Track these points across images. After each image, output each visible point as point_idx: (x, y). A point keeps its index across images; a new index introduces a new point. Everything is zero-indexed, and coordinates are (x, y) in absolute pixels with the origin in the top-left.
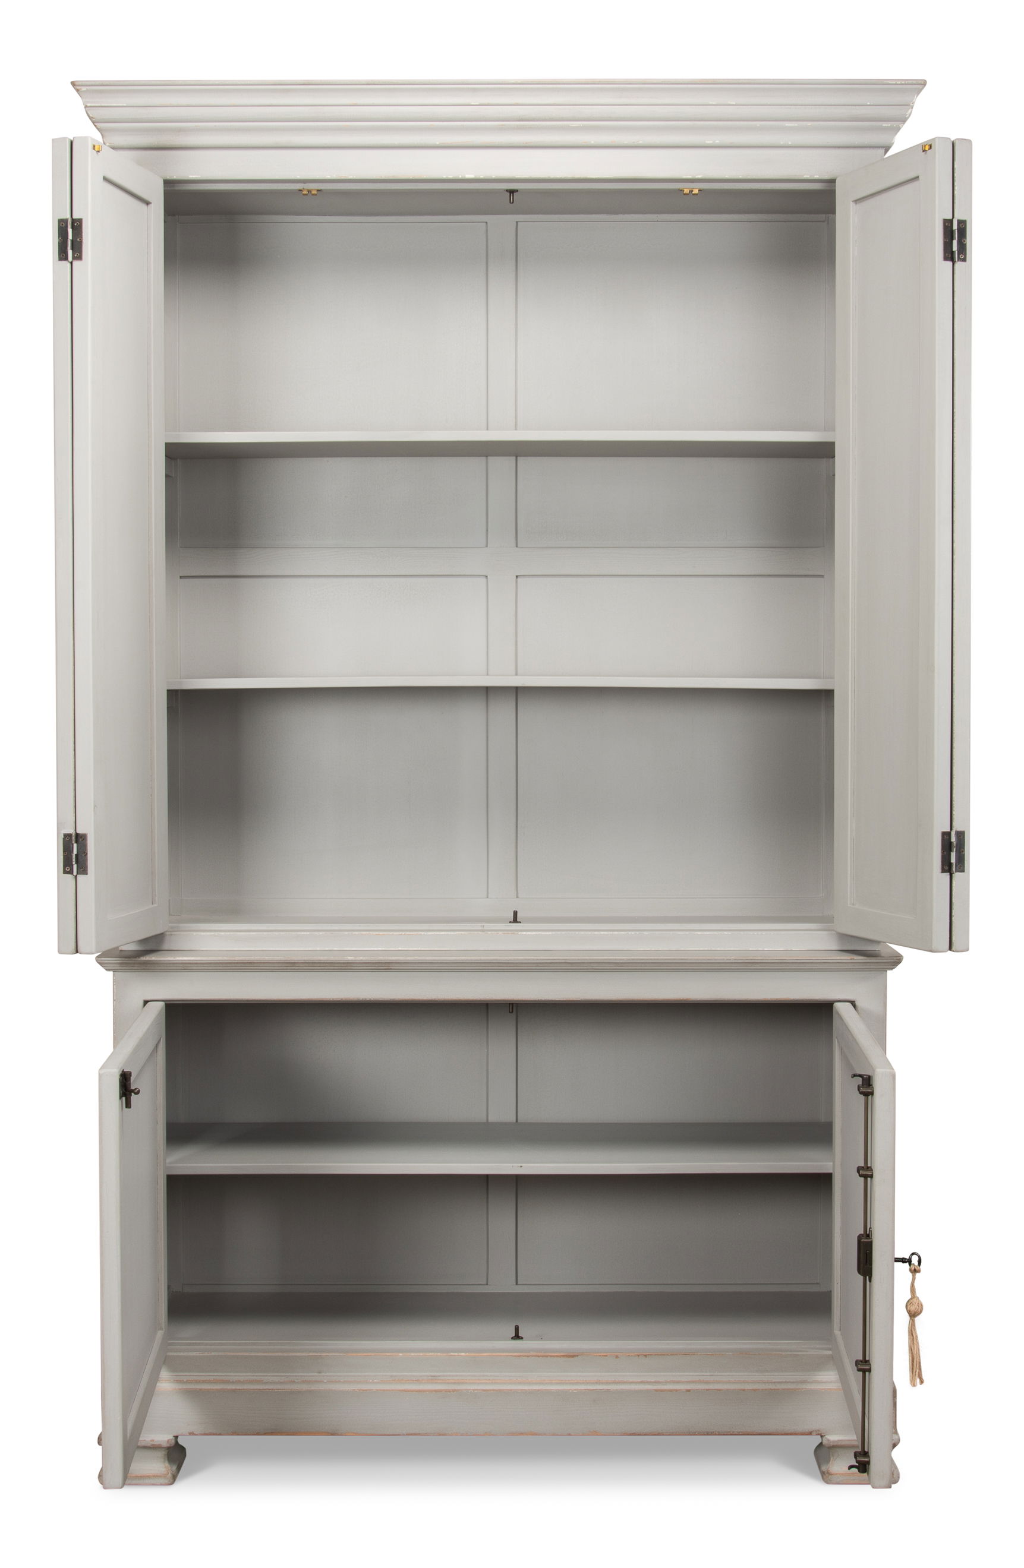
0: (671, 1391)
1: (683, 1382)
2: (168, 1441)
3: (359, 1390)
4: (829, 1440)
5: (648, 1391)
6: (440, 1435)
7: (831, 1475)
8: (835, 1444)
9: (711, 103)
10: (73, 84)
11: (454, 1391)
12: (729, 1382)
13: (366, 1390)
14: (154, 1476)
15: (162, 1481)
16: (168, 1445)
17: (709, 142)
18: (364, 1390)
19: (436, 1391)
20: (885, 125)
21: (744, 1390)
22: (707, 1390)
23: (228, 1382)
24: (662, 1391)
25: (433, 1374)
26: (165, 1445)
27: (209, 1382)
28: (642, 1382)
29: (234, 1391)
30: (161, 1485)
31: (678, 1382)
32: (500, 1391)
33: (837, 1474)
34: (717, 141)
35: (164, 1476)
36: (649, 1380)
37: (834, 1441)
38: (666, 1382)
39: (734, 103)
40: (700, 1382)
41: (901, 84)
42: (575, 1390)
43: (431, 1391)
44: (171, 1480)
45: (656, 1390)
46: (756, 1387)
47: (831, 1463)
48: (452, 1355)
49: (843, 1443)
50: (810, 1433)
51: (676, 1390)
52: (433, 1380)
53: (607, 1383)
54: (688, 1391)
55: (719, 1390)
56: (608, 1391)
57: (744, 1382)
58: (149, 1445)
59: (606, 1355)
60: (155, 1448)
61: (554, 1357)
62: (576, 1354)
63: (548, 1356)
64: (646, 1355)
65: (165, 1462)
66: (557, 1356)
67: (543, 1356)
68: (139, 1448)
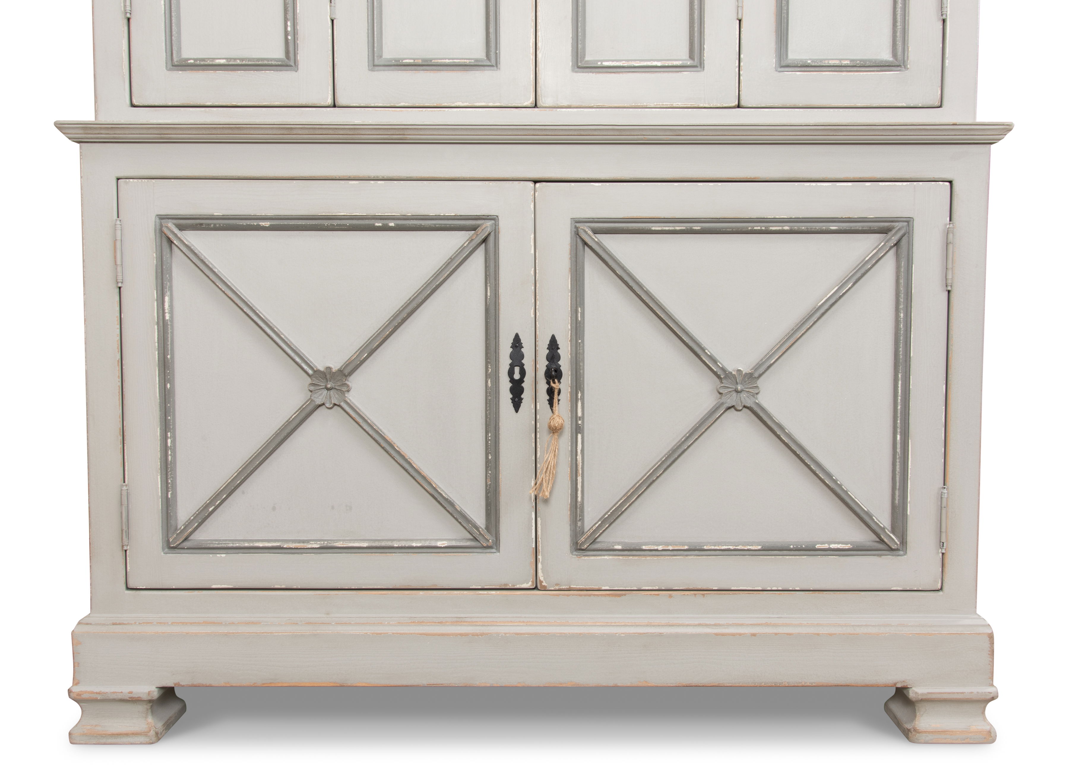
0: (733, 635)
1: (748, 625)
2: (149, 693)
3: (372, 634)
4: (916, 693)
5: (707, 635)
7: (919, 733)
8: (924, 697)
11: (482, 634)
12: (800, 625)
13: (381, 634)
14: (133, 734)
15: (142, 739)
16: (149, 698)
18: (377, 634)
19: (461, 635)
21: (818, 634)
22: (776, 634)
23: (220, 624)
24: (723, 635)
25: (459, 615)
26: (145, 697)
27: (198, 624)
28: (699, 625)
29: (226, 635)
30: (141, 744)
31: (742, 625)
32: (536, 634)
33: (925, 732)
35: (145, 734)
36: (708, 623)
37: (923, 694)
38: (729, 625)
40: (767, 625)
42: (623, 634)
43: (456, 635)
44: (154, 739)
45: (717, 634)
46: (833, 630)
47: (917, 719)
48: (480, 594)
49: (934, 696)
51: (740, 634)
52: (458, 622)
53: (659, 626)
54: (754, 635)
55: (790, 634)
56: (661, 635)
57: (818, 625)
58: (127, 698)
59: (658, 595)
60: (134, 700)
61: (597, 595)
62: (624, 592)
63: (590, 595)
64: (703, 595)
65: (146, 717)
66: (602, 595)
67: (585, 595)
68: (114, 700)
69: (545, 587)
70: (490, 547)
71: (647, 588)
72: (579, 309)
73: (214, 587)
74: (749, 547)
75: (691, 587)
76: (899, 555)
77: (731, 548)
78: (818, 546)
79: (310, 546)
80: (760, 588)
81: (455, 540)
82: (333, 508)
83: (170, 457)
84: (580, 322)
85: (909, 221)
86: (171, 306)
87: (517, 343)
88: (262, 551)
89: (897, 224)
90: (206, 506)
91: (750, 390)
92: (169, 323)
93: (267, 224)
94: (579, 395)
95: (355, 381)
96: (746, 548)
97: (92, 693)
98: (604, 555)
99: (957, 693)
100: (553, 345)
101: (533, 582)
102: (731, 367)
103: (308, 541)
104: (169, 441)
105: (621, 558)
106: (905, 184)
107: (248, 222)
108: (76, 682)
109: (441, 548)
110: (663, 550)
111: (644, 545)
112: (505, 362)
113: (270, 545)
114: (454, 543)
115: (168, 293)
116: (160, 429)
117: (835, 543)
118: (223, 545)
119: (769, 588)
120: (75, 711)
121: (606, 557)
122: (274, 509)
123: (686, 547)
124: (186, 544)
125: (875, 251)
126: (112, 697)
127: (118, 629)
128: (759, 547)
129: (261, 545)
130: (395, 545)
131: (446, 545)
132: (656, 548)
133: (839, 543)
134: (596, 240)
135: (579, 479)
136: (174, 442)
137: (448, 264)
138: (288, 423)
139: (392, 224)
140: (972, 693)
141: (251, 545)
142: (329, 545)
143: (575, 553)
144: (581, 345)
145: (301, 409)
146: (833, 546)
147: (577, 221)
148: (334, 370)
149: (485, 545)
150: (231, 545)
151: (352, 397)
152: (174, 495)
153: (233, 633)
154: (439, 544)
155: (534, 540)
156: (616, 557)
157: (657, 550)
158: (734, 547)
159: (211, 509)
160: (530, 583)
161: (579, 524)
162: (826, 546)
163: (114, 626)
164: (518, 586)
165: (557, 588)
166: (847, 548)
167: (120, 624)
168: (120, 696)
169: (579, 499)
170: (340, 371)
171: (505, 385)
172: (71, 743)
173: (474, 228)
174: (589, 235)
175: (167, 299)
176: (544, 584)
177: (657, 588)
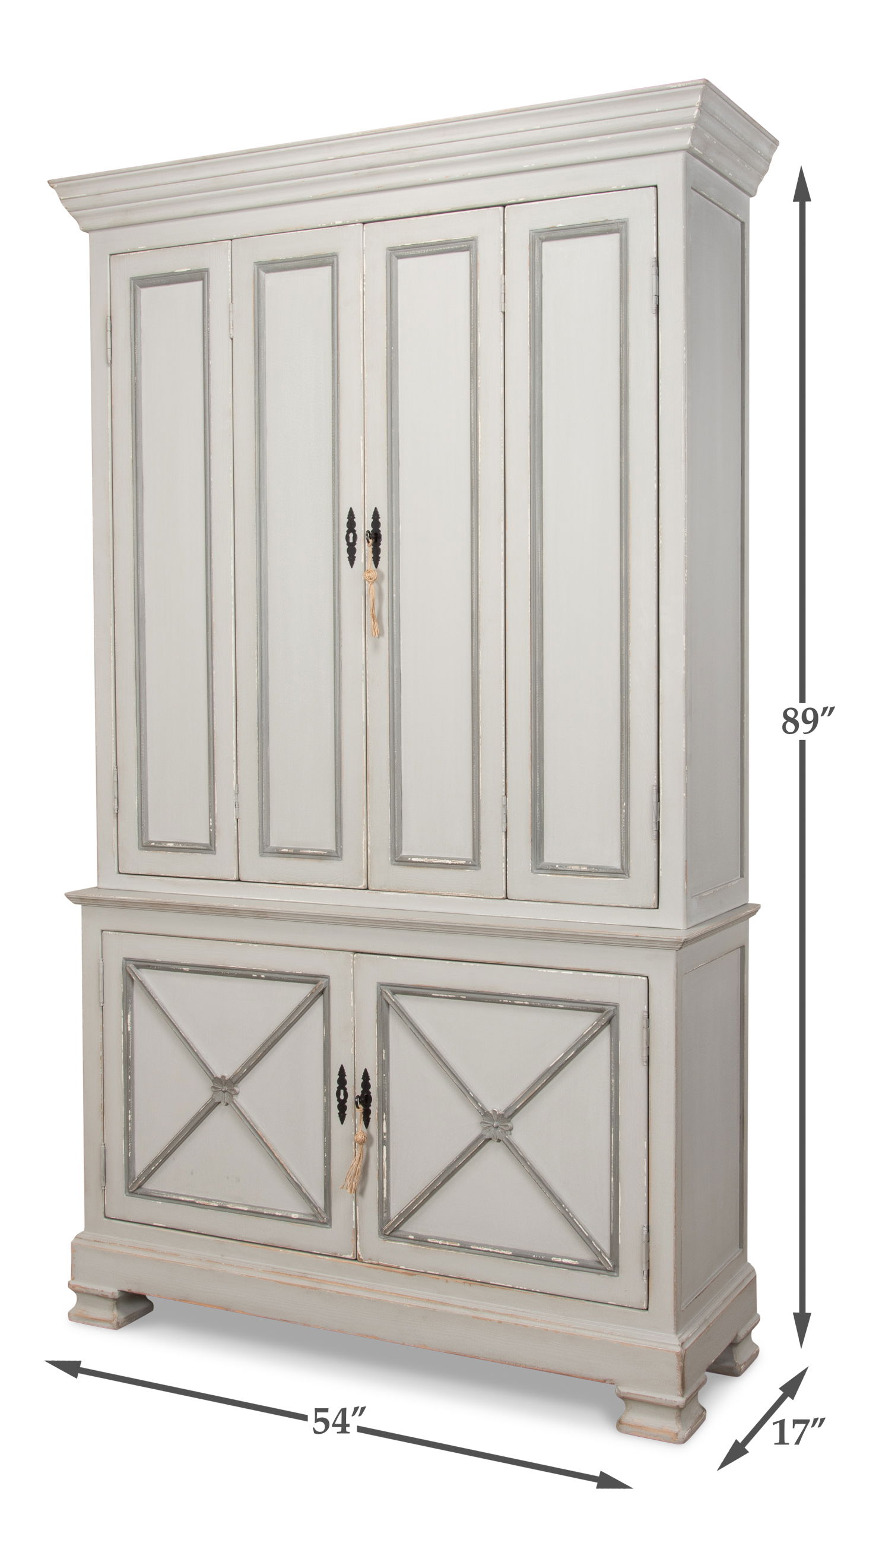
0: (486, 1319)
2: (113, 1293)
3: (246, 1275)
4: (620, 1391)
6: (305, 1325)
8: (626, 1396)
9: (519, 130)
10: (49, 182)
11: (316, 1288)
12: (536, 1321)
13: (251, 1276)
14: (103, 1320)
15: (108, 1325)
16: (113, 1297)
17: (526, 166)
18: (249, 1276)
19: (303, 1286)
20: (677, 128)
21: (547, 1330)
22: (517, 1324)
23: (155, 1252)
24: (479, 1318)
25: (304, 1271)
26: (110, 1296)
27: (143, 1249)
28: (464, 1307)
29: (158, 1260)
30: (108, 1328)
31: (492, 1312)
32: (351, 1295)
33: (627, 1424)
34: (533, 165)
35: (110, 1322)
36: (471, 1307)
37: (624, 1393)
38: (483, 1311)
39: (539, 127)
40: (512, 1316)
41: (682, 87)
42: (410, 1304)
43: (298, 1286)
44: (115, 1327)
45: (474, 1317)
46: (559, 1328)
48: (319, 1258)
49: (632, 1396)
50: (605, 1381)
51: (490, 1320)
52: (302, 1276)
53: (435, 1302)
54: (500, 1322)
56: (434, 1310)
58: (100, 1294)
59: (438, 1279)
60: (105, 1297)
61: (397, 1272)
62: (415, 1273)
63: (391, 1271)
64: (470, 1284)
65: (113, 1310)
66: (399, 1273)
67: (388, 1271)
68: (93, 1295)
69: (362, 1260)
70: (324, 1223)
71: (431, 1272)
72: (384, 1051)
73: (154, 1224)
74: (503, 1252)
75: (462, 1277)
76: (613, 1276)
77: (490, 1250)
78: (553, 1259)
79: (212, 1204)
80: (511, 1286)
81: (304, 1214)
82: (228, 1178)
83: (130, 1128)
84: (384, 1061)
85: (616, 1006)
86: (132, 1021)
87: (342, 1072)
88: (183, 1203)
89: (606, 1007)
90: (150, 1166)
91: (503, 1128)
92: (130, 1033)
93: (187, 969)
94: (384, 1116)
95: (242, 1087)
96: (501, 1252)
97: (81, 1287)
98: (401, 1242)
99: (650, 1397)
100: (366, 1076)
101: (353, 1254)
102: (490, 1109)
103: (211, 1200)
104: (130, 1116)
105: (413, 1245)
106: (612, 976)
107: (177, 967)
108: (73, 1278)
109: (294, 1218)
110: (442, 1244)
111: (430, 1238)
112: (335, 1085)
113: (188, 1199)
114: (302, 1217)
115: (130, 1012)
116: (125, 1107)
117: (566, 1258)
118: (160, 1195)
119: (517, 1287)
120: (72, 1299)
121: (403, 1244)
122: (192, 1173)
123: (458, 1245)
124: (139, 1191)
125: (591, 1028)
126: (92, 1292)
127: (97, 1245)
128: (511, 1253)
129: (183, 1198)
130: (265, 1212)
131: (297, 1217)
132: (437, 1242)
133: (569, 1258)
134: (393, 1000)
135: (385, 1180)
136: (133, 1117)
137: (297, 1009)
138: (199, 1113)
139: (263, 976)
140: (661, 1399)
141: (177, 1198)
142: (224, 1205)
143: (382, 1237)
144: (386, 1078)
145: (207, 1105)
146: (564, 1261)
147: (381, 984)
148: (226, 1079)
149: (322, 1221)
150: (165, 1196)
151: (239, 1100)
152: (133, 1155)
153: (163, 1260)
154: (293, 1216)
155: (354, 1223)
156: (410, 1245)
157: (438, 1243)
158: (493, 1250)
159: (153, 1168)
160: (352, 1255)
161: (385, 1215)
162: (559, 1260)
163: (95, 1243)
164: (343, 1256)
165: (370, 1261)
166: (575, 1263)
167: (98, 1242)
168: (95, 1293)
169: (385, 1196)
170: (230, 1079)
171: (335, 1103)
172: (70, 1320)
173: (316, 983)
174: (389, 996)
175: (129, 1016)
176: (361, 1257)
177: (438, 1273)
